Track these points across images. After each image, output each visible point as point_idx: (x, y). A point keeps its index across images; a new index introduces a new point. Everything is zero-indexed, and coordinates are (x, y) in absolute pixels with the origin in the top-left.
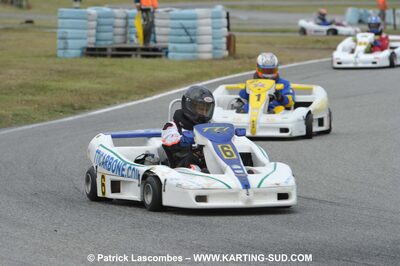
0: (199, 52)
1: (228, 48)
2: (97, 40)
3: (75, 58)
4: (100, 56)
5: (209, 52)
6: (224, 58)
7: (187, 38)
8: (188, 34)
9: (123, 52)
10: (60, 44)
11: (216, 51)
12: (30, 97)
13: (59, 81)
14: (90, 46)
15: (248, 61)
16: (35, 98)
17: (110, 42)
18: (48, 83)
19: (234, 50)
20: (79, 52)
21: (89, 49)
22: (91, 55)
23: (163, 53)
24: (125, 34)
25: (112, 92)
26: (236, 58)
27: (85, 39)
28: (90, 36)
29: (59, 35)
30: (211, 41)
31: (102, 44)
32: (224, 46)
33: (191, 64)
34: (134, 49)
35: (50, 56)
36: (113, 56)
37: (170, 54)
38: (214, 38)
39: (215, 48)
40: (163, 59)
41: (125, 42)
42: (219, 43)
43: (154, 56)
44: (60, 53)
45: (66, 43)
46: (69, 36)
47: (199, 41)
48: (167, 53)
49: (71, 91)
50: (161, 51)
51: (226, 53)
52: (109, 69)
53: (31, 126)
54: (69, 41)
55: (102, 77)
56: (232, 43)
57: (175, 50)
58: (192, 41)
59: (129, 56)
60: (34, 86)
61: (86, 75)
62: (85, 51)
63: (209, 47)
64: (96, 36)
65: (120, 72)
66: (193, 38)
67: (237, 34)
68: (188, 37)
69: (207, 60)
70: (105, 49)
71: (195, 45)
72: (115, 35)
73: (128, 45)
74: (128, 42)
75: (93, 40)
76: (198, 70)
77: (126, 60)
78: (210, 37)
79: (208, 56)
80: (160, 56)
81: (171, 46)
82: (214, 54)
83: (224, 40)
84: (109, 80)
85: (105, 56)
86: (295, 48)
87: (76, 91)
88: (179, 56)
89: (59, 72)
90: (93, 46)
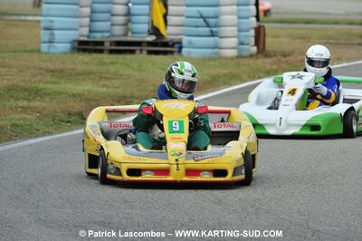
0: (221, 48)
1: (257, 44)
2: (90, 31)
3: (65, 53)
4: (96, 51)
5: (234, 48)
6: (251, 56)
7: (206, 30)
8: (208, 25)
9: (124, 47)
10: (45, 35)
11: (242, 46)
12: (25, 103)
13: (54, 83)
14: (82, 39)
15: (284, 59)
16: (31, 104)
17: (106, 34)
18: (41, 85)
19: (264, 45)
20: (68, 46)
21: (81, 43)
22: (84, 51)
23: (175, 49)
24: (126, 24)
25: (125, 97)
26: (267, 56)
27: (77, 29)
28: (82, 26)
29: (43, 25)
30: (236, 33)
31: (98, 37)
32: (252, 41)
33: (212, 63)
34: (139, 44)
35: (31, 51)
36: (112, 52)
37: (184, 50)
38: (239, 31)
39: (241, 43)
40: (176, 55)
41: (126, 35)
42: (246, 36)
43: (165, 53)
44: (44, 47)
45: (52, 34)
46: (56, 25)
47: (222, 35)
48: (181, 48)
49: (74, 96)
50: (172, 46)
51: (254, 49)
52: (112, 69)
53: (39, 140)
54: (56, 32)
55: (106, 78)
56: (262, 36)
57: (191, 45)
58: (213, 34)
59: (133, 52)
60: (26, 90)
61: (87, 75)
62: (76, 45)
63: (233, 42)
64: (89, 26)
65: (127, 72)
66: (214, 29)
67: (266, 25)
68: (208, 29)
69: (232, 59)
70: (102, 43)
71: (217, 38)
72: (112, 25)
73: (130, 38)
74: (130, 34)
75: (85, 31)
76: (224, 71)
77: (129, 57)
78: (235, 28)
79: (233, 53)
80: (172, 53)
81: (185, 40)
82: (239, 50)
83: (252, 32)
84: (116, 83)
85: (101, 51)
86: (337, 44)
87: (79, 95)
88: (196, 53)
89: (51, 71)
90: (86, 39)
